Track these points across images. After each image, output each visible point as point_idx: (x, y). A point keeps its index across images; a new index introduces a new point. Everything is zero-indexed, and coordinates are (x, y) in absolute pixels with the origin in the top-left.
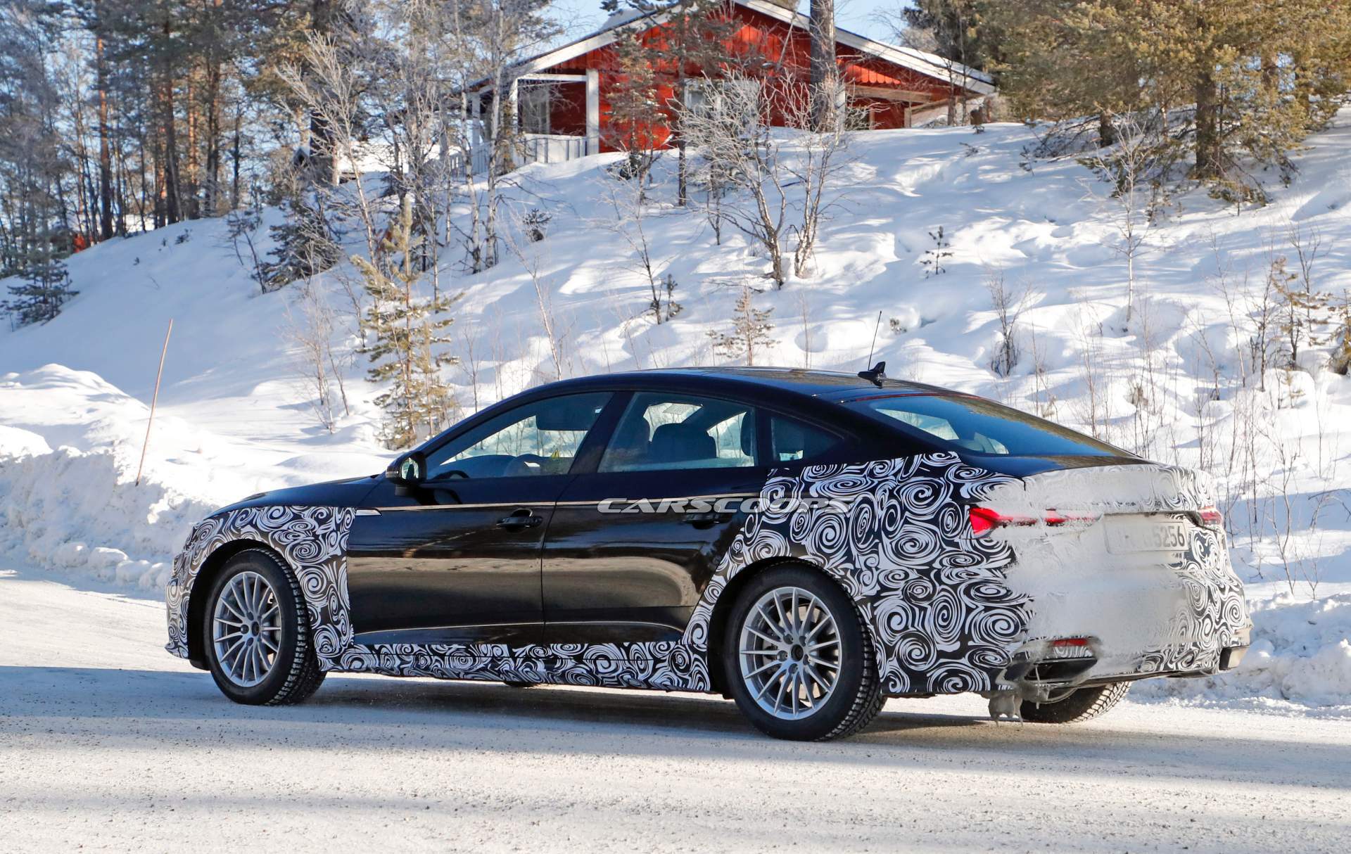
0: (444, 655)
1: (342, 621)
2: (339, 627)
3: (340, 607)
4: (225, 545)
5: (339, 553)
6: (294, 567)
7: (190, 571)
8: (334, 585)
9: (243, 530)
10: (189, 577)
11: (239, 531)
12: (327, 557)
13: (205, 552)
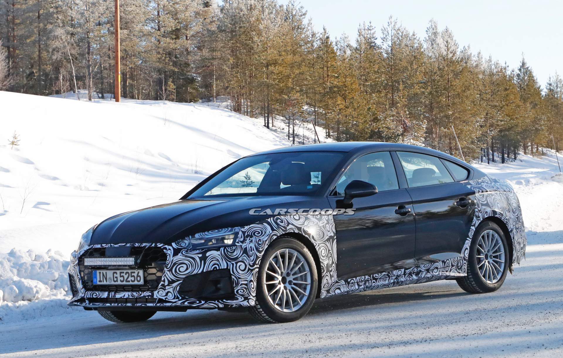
0: (377, 279)
1: (333, 270)
2: (331, 273)
3: (333, 263)
4: (278, 237)
5: (333, 235)
6: (315, 244)
7: (258, 254)
8: (331, 252)
9: (288, 228)
10: (257, 257)
11: (286, 228)
12: (327, 237)
13: (267, 242)
